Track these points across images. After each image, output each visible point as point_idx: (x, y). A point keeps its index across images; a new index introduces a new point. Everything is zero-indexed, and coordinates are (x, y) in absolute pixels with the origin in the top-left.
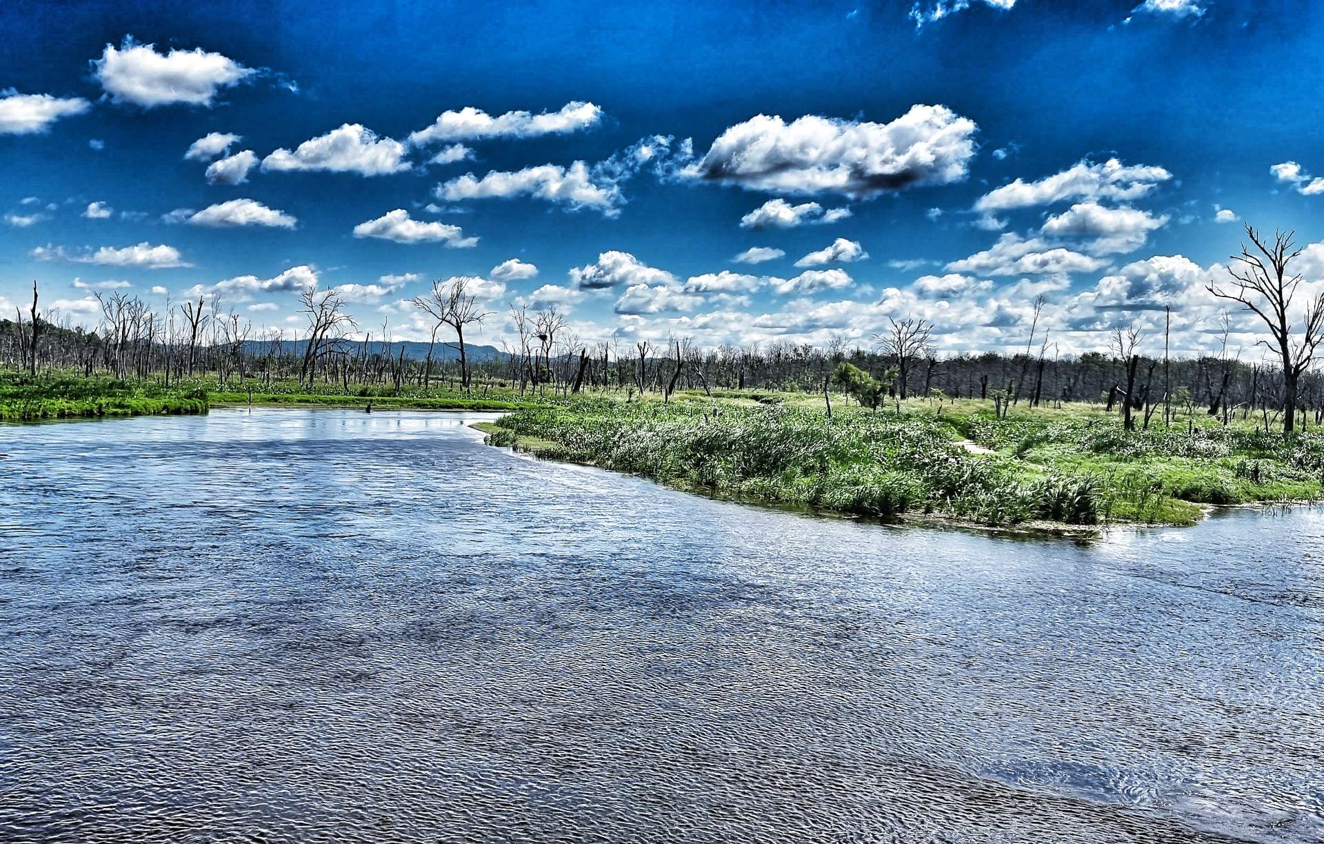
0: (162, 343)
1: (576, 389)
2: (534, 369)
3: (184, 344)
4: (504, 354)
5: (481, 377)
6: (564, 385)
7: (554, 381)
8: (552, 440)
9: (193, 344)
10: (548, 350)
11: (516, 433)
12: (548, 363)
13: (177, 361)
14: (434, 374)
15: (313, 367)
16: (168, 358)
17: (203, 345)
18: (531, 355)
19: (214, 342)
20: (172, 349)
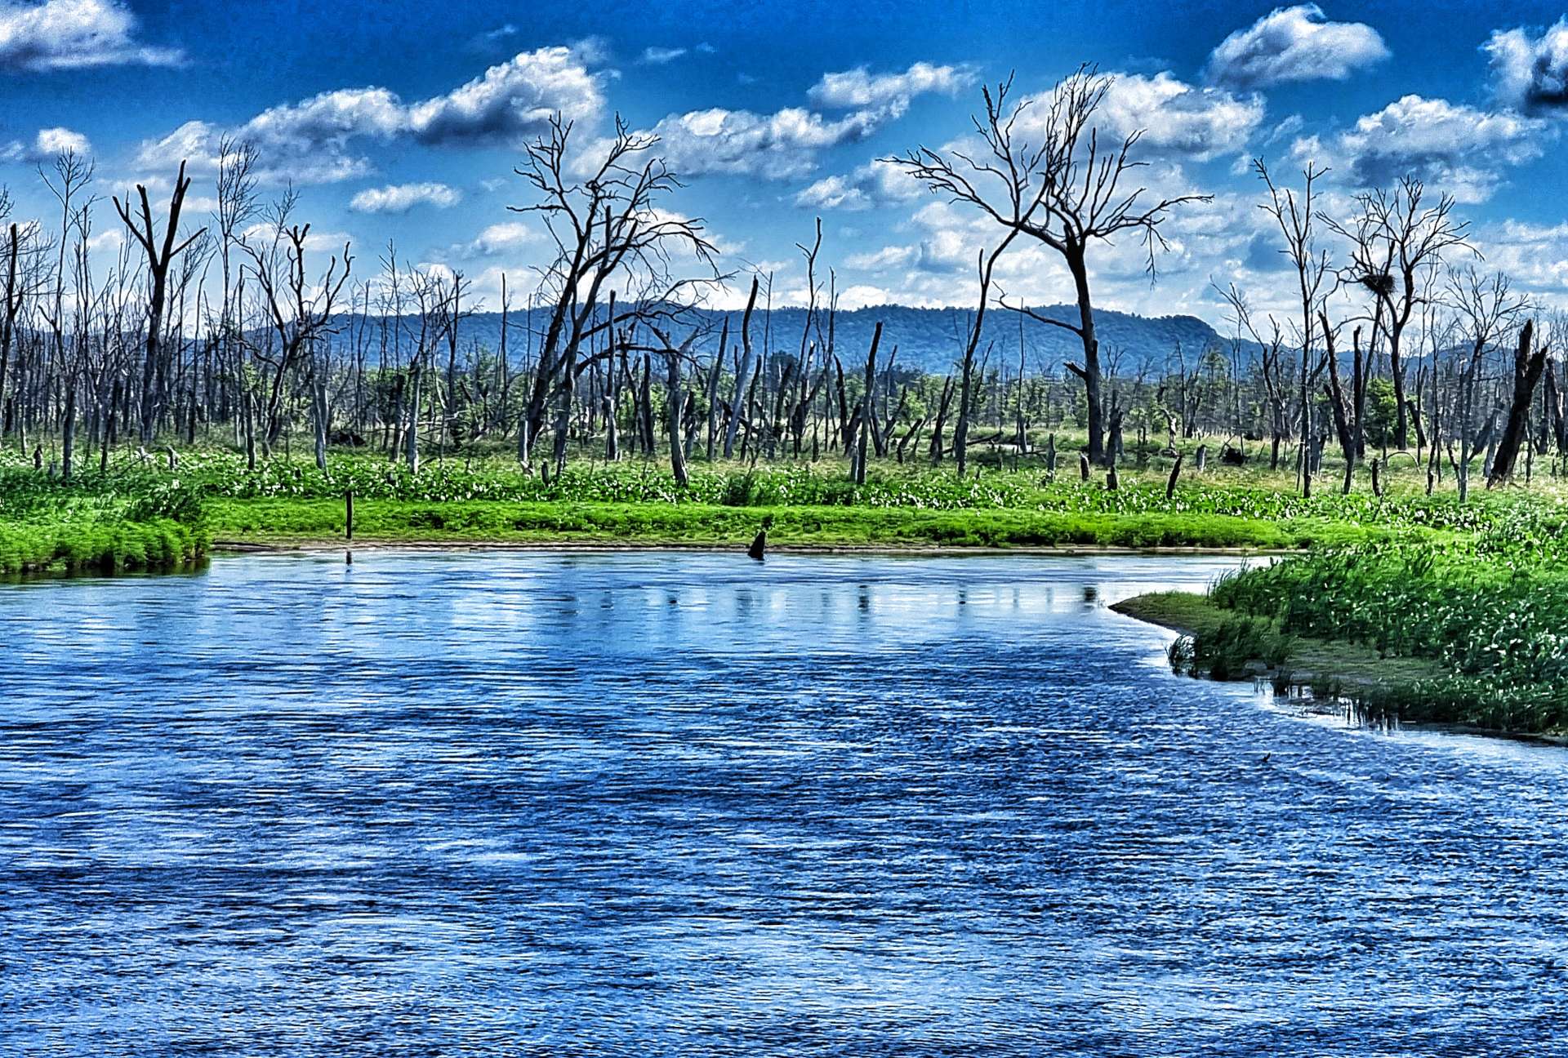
0: (48, 329)
1: (1501, 468)
2: (1348, 397)
3: (125, 329)
4: (1238, 345)
5: (1157, 429)
6: (1457, 455)
7: (1422, 443)
8: (1418, 653)
9: (154, 327)
10: (1398, 327)
11: (1286, 630)
12: (1398, 378)
13: (101, 390)
14: (988, 419)
15: (566, 404)
16: (72, 380)
17: (189, 335)
18: (1339, 348)
19: (226, 322)
20: (83, 352)
